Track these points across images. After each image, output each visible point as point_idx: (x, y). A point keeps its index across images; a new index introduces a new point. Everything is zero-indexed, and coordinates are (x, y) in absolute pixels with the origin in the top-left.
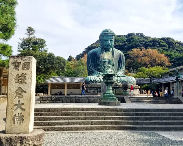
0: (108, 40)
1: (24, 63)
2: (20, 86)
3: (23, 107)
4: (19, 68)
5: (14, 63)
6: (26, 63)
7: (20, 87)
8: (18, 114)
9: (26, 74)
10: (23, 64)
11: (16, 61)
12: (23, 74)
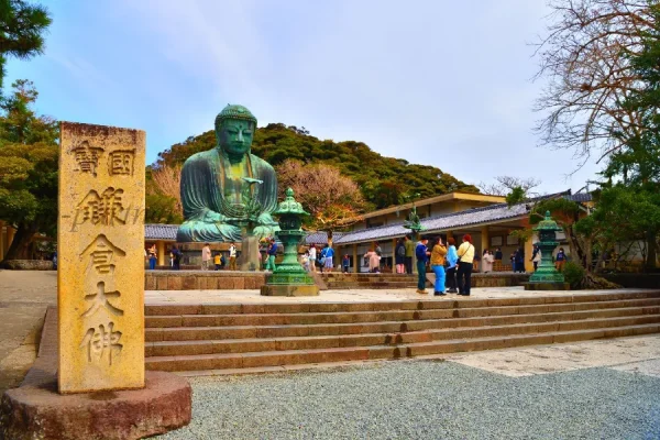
0: (237, 133)
1: (115, 152)
2: (102, 232)
3: (116, 302)
4: (97, 170)
5: (77, 150)
6: (119, 151)
7: (102, 236)
8: (101, 326)
9: (121, 191)
10: (111, 154)
11: (86, 142)
12: (111, 189)
